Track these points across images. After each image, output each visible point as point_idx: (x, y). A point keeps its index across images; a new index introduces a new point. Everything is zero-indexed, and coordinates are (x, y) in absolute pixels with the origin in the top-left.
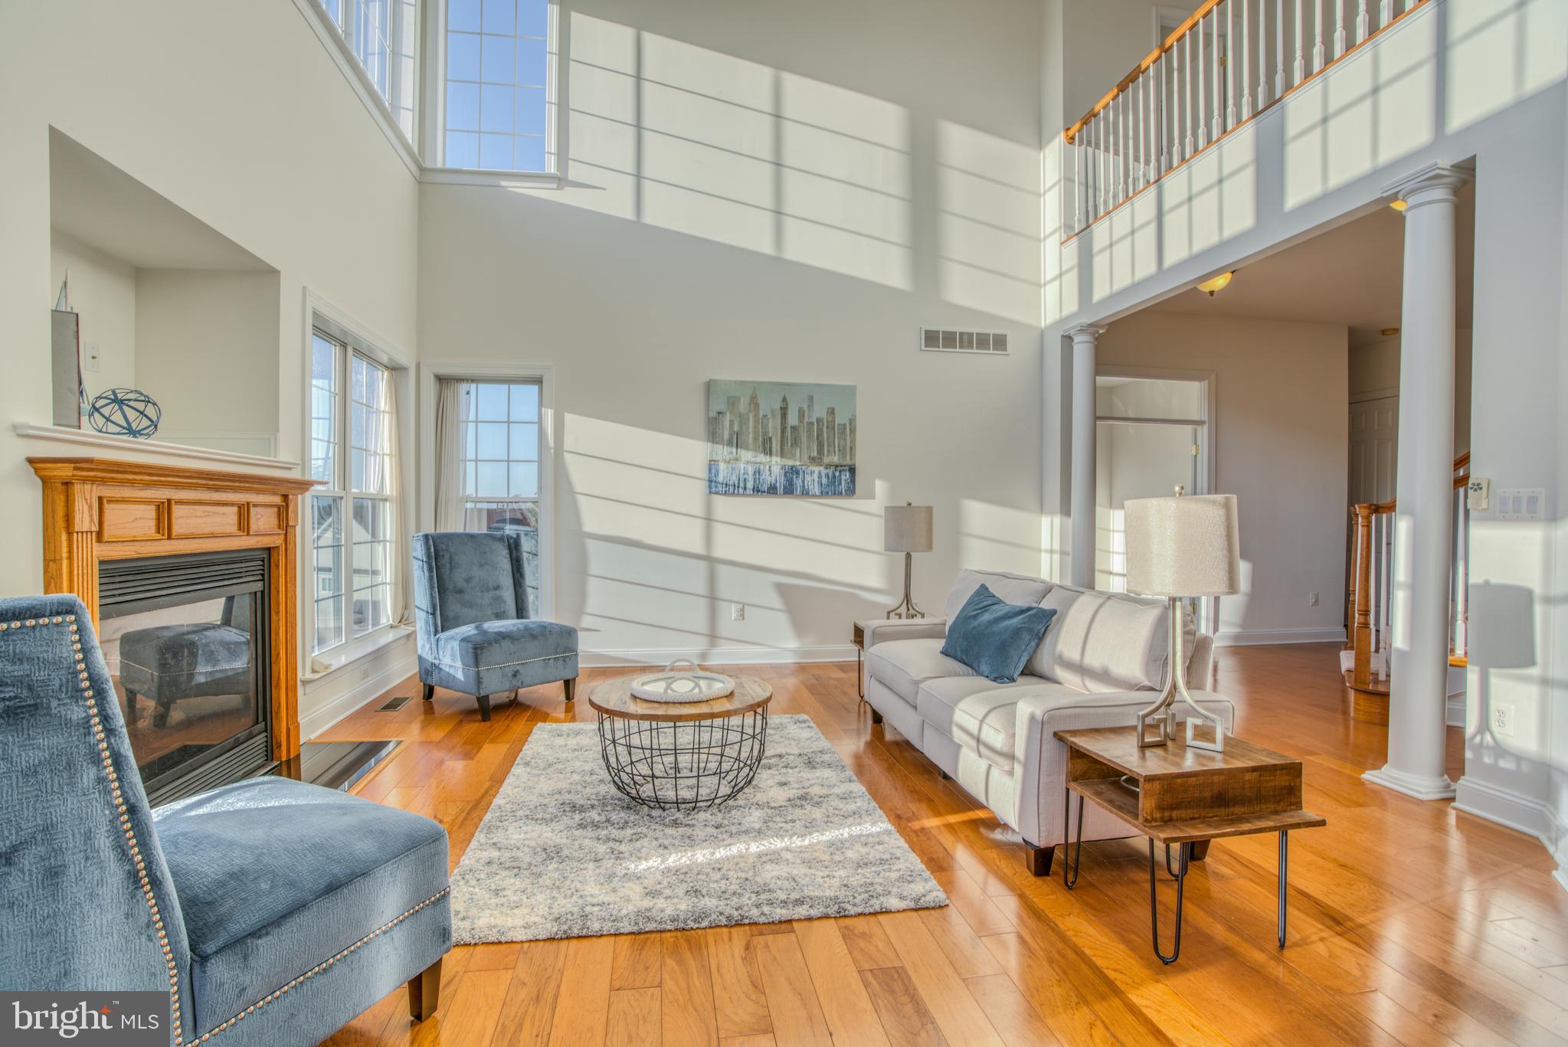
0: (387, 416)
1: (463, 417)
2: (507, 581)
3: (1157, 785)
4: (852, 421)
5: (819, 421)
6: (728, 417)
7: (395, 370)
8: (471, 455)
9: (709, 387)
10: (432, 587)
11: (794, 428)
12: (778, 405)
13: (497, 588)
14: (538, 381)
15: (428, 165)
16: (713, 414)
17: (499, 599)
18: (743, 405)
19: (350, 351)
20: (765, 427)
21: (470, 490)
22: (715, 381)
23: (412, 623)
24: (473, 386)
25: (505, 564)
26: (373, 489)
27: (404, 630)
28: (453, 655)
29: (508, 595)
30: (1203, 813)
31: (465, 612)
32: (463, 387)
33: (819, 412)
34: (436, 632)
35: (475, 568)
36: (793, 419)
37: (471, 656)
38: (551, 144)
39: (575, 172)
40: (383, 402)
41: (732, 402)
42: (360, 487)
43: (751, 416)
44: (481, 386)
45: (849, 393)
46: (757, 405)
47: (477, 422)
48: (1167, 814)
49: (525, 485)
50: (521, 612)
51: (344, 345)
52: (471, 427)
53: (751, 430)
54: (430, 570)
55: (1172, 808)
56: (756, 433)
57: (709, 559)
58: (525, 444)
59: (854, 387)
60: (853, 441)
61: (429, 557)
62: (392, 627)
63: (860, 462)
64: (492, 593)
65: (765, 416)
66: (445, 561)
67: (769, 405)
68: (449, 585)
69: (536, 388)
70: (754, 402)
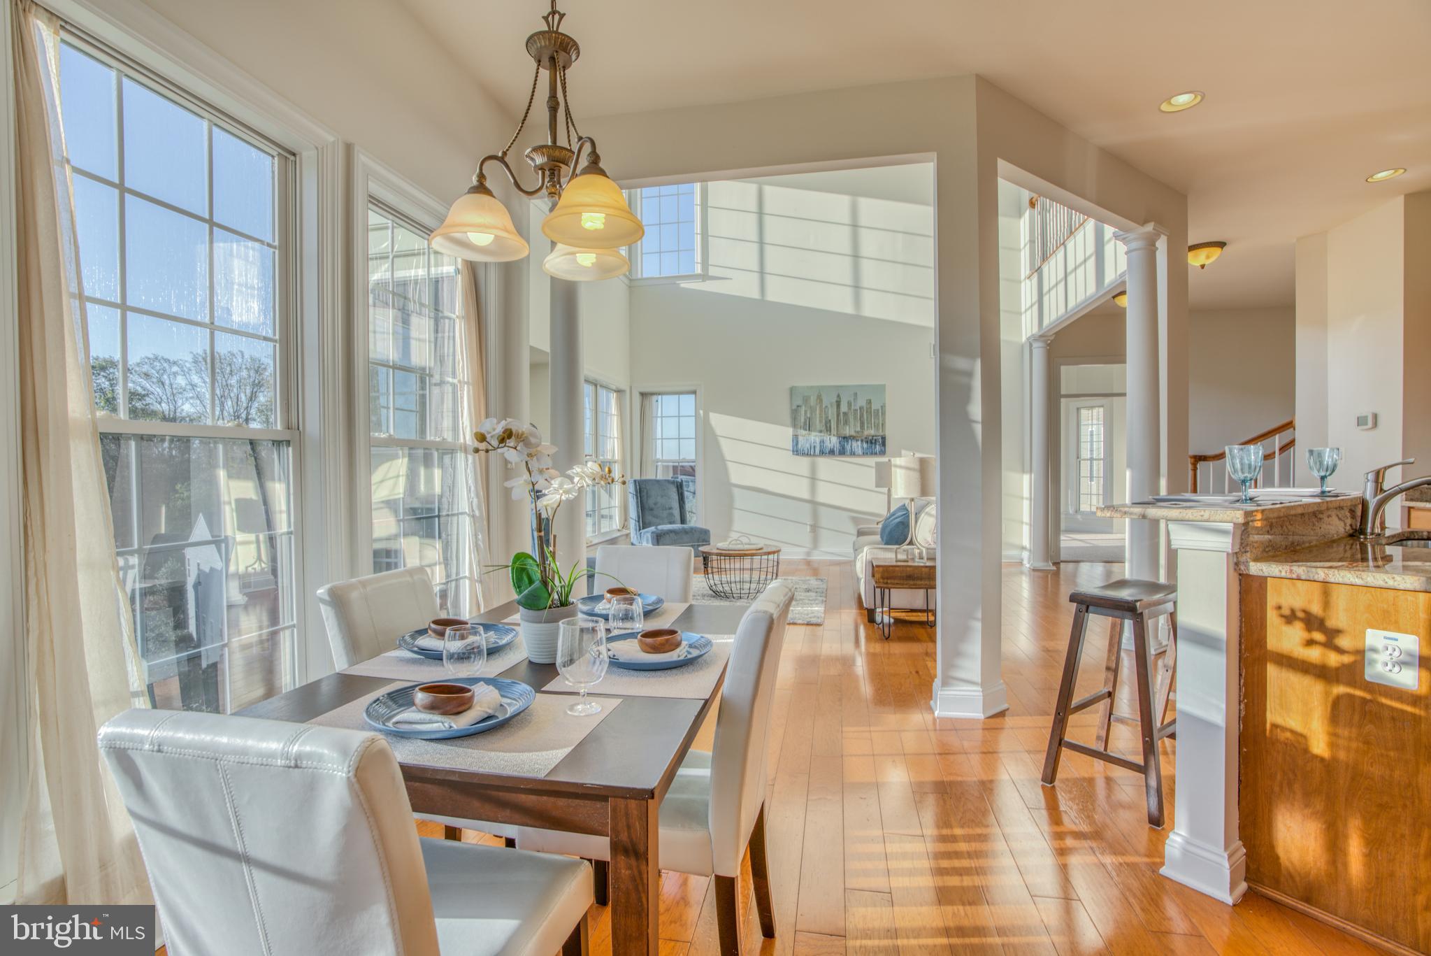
0: (615, 418)
1: (654, 415)
2: (676, 505)
3: (881, 569)
4: (883, 407)
5: (861, 408)
6: (803, 409)
7: (619, 392)
8: (659, 436)
9: (792, 391)
10: (638, 507)
11: (845, 414)
12: (834, 400)
13: (670, 508)
14: (694, 392)
15: (634, 277)
16: (794, 407)
17: (671, 515)
18: (813, 401)
19: (598, 387)
20: (826, 414)
21: (659, 456)
22: (795, 387)
23: (629, 529)
24: (660, 397)
25: (675, 496)
26: (609, 457)
27: (625, 532)
28: (647, 540)
29: (676, 512)
30: (902, 582)
31: (654, 520)
32: (654, 398)
33: (861, 402)
34: (640, 530)
35: (659, 498)
36: (844, 408)
37: (655, 540)
38: (698, 257)
39: (712, 271)
40: (614, 410)
41: (806, 400)
42: (603, 455)
43: (818, 408)
44: (664, 397)
45: (881, 389)
46: (821, 401)
47: (662, 417)
48: (885, 581)
49: (688, 452)
50: (683, 521)
51: (596, 385)
52: (659, 420)
53: (818, 416)
54: (637, 498)
55: (887, 578)
56: (821, 417)
57: (813, 503)
58: (689, 428)
59: (884, 386)
60: (884, 420)
61: (636, 491)
62: (619, 530)
63: (889, 433)
64: (668, 511)
65: (826, 407)
66: (644, 494)
67: (829, 400)
68: (647, 507)
69: (694, 396)
70: (819, 398)
